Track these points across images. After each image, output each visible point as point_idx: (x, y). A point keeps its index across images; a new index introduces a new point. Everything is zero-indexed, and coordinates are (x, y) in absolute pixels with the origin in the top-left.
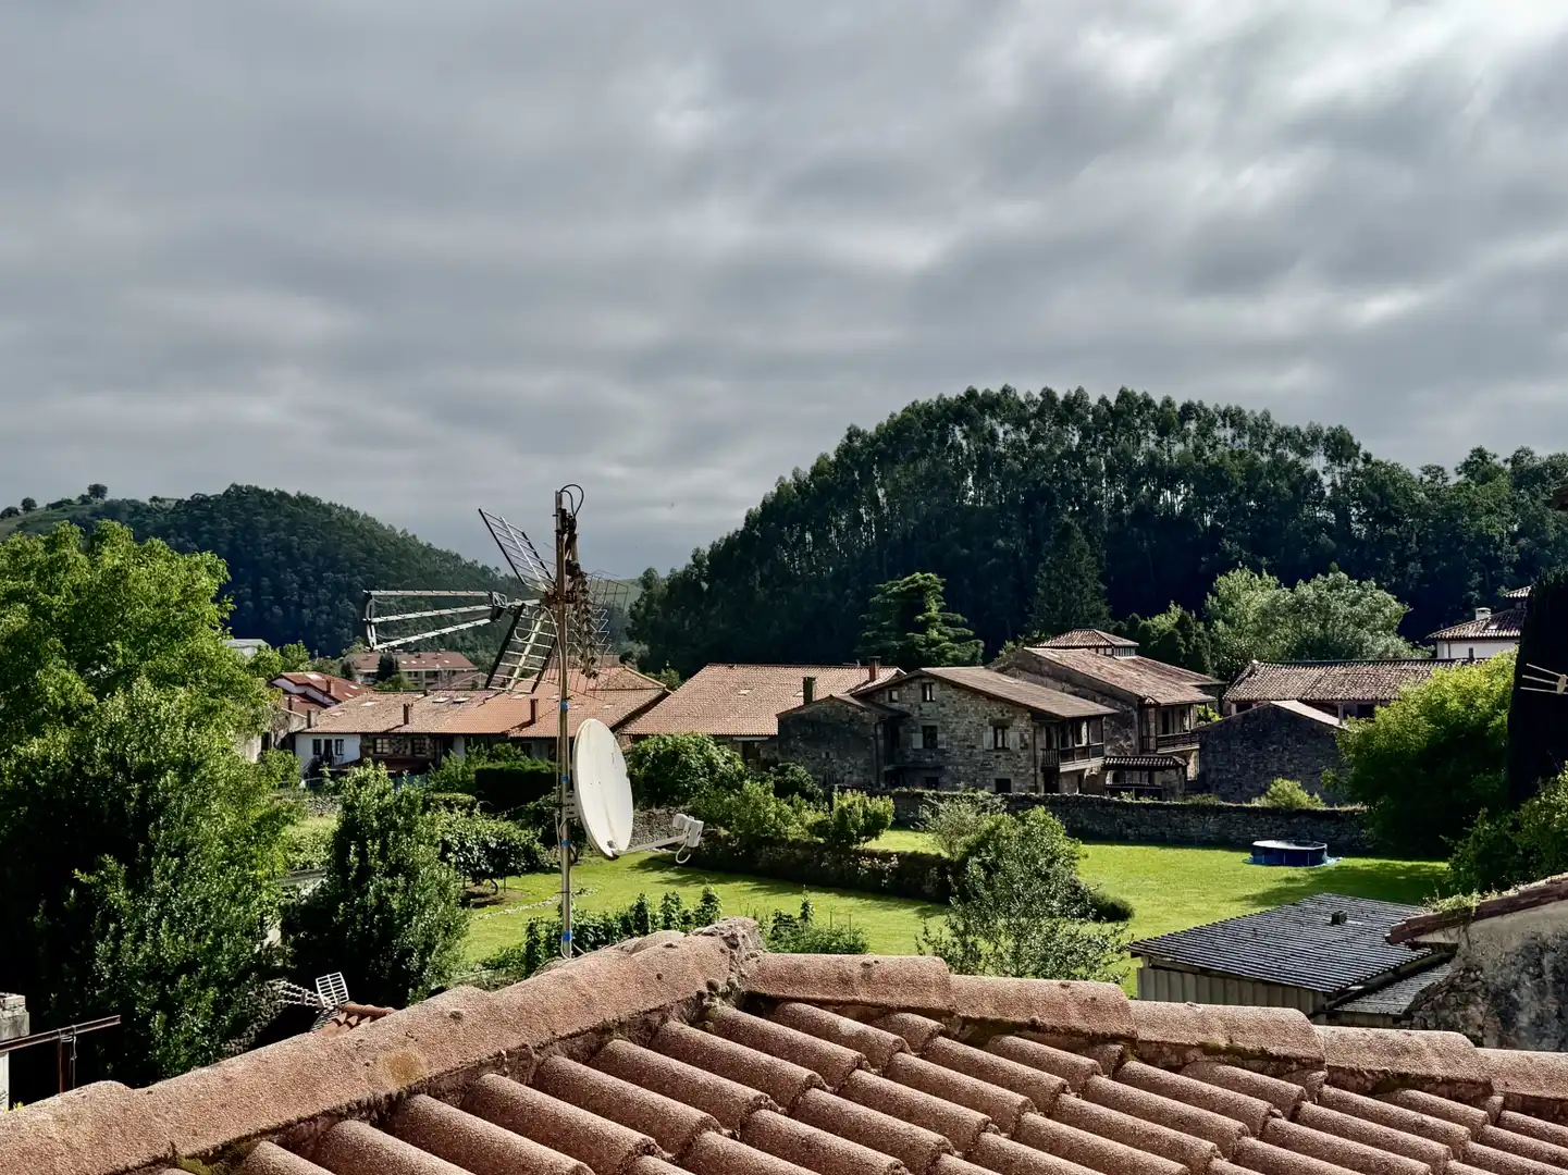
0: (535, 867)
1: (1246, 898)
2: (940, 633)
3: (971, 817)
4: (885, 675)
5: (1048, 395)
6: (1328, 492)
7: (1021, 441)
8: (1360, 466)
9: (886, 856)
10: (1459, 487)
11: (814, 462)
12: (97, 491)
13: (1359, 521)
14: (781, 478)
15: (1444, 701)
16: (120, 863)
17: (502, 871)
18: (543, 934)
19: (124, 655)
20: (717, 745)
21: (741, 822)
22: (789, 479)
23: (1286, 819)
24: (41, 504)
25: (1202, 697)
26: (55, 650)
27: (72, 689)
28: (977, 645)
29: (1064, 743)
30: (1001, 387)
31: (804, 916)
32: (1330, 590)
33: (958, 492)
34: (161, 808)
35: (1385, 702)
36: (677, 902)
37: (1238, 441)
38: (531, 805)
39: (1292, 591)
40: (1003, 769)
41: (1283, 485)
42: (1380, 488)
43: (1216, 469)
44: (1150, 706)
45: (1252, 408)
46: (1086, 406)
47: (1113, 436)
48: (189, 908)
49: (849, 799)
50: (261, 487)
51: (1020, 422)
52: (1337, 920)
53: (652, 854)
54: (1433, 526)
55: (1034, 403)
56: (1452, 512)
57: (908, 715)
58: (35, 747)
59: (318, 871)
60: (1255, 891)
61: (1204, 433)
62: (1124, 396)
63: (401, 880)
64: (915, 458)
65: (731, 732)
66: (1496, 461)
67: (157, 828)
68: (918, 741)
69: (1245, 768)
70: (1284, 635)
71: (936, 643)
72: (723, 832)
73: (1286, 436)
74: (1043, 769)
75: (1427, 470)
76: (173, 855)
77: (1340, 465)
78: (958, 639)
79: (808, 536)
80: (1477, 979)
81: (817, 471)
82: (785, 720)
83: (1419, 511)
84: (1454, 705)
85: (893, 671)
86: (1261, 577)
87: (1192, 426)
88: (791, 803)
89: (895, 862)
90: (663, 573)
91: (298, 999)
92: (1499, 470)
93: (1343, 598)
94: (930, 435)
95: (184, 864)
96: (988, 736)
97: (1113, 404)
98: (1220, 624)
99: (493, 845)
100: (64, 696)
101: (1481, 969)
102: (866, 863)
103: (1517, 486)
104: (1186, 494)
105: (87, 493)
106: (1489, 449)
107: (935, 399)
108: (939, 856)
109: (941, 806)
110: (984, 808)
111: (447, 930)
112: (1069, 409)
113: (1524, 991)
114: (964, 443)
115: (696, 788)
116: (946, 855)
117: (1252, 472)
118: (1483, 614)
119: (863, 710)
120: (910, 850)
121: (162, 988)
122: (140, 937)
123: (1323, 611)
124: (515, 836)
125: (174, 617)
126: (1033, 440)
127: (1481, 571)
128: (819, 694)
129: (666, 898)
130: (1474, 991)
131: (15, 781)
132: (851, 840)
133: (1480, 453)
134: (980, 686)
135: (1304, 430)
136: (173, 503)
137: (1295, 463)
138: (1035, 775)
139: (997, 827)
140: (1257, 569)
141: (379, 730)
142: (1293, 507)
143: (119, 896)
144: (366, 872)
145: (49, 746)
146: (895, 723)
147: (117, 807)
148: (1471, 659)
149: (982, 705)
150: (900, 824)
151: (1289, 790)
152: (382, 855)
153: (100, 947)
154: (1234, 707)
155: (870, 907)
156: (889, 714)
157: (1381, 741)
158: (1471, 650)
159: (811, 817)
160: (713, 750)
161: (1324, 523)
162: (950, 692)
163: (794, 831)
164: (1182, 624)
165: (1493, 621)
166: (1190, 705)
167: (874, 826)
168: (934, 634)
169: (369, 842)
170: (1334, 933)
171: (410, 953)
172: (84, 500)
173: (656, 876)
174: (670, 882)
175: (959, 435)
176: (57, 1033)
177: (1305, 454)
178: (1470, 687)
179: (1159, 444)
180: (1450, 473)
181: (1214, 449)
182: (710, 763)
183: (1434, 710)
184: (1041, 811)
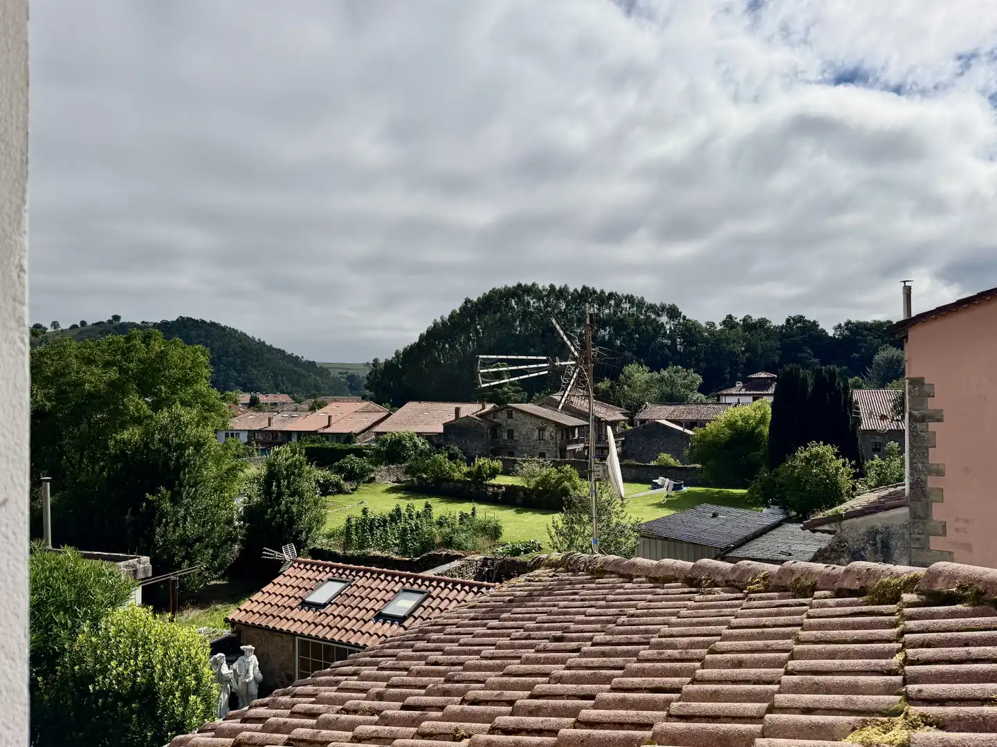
0: (341, 491)
1: (654, 504)
2: (508, 389)
3: (538, 469)
4: (489, 407)
5: (552, 287)
6: (668, 332)
7: (540, 306)
8: (681, 321)
9: (500, 487)
10: (721, 331)
11: (450, 313)
12: (116, 318)
13: (680, 345)
14: (435, 320)
15: (736, 421)
16: (168, 490)
17: (325, 493)
18: (353, 523)
19: (166, 392)
20: (418, 437)
21: (433, 471)
22: (439, 320)
23: (666, 470)
24: (89, 323)
25: (624, 418)
26: (133, 389)
27: (141, 408)
28: (524, 394)
29: (568, 437)
30: (532, 282)
31: (473, 514)
32: (675, 373)
33: (513, 327)
34: (186, 464)
35: (709, 421)
36: (413, 507)
37: (631, 310)
38: (336, 464)
39: (659, 373)
40: (542, 448)
41: (650, 328)
42: (689, 330)
43: (622, 320)
44: (603, 421)
45: (637, 295)
46: (568, 292)
47: (579, 305)
48: (198, 511)
49: (481, 461)
50: (193, 318)
51: (540, 298)
52: (715, 515)
53: (390, 486)
54: (711, 347)
55: (546, 290)
56: (719, 341)
57: (501, 424)
58: (126, 435)
59: (243, 494)
60: (656, 502)
61: (618, 305)
62: (584, 288)
63: (297, 499)
64: (495, 313)
65: (421, 431)
66: (736, 320)
67: (185, 474)
68: (505, 436)
69: (643, 448)
70: (655, 391)
71: (506, 393)
72: (425, 476)
73: (652, 308)
74: (559, 448)
75: (708, 323)
76: (192, 487)
77: (673, 320)
78: (517, 392)
79: (447, 346)
80: (845, 546)
81: (451, 317)
82: (446, 426)
83: (706, 340)
84: (740, 423)
85: (492, 405)
86: (642, 367)
87: (612, 302)
88: (455, 463)
89: (504, 489)
90: (382, 361)
91: (272, 556)
92: (738, 324)
93: (680, 377)
94: (501, 303)
95: (196, 490)
96: (536, 434)
97: (580, 292)
98: (626, 387)
99: (322, 482)
100: (138, 411)
101: (847, 542)
102: (491, 490)
103: (745, 331)
104: (609, 331)
105: (111, 319)
106: (734, 315)
107: (503, 287)
108: (523, 486)
109: (524, 465)
110: (543, 465)
111: (318, 521)
112: (561, 293)
113: (867, 552)
114: (516, 307)
115: (410, 456)
116: (526, 486)
117: (637, 323)
118: (739, 384)
119: (481, 422)
120: (510, 484)
121: (187, 549)
122: (177, 525)
123: (673, 383)
124: (332, 477)
125: (189, 374)
126: (546, 306)
127: (730, 367)
128: (463, 414)
129: (408, 506)
130: (843, 552)
131: (116, 451)
132: (483, 479)
133: (730, 317)
134: (533, 412)
135: (658, 305)
136: (152, 324)
137: (655, 319)
138: (556, 451)
139: (550, 474)
140: (641, 364)
141: (257, 428)
142: (654, 338)
143: (167, 505)
144: (280, 494)
145: (132, 434)
146: (495, 428)
147: (166, 464)
148: (739, 403)
149: (534, 420)
150: (506, 472)
151: (666, 458)
152: (288, 487)
153: (158, 530)
154: (638, 422)
155: (494, 508)
156: (492, 424)
157: (710, 438)
158: (739, 399)
159: (465, 469)
160: (416, 439)
161: (666, 345)
162: (520, 414)
163: (457, 475)
164: (611, 387)
165: (743, 387)
166: (618, 422)
167: (494, 473)
168: (506, 389)
169: (282, 481)
170: (714, 521)
171: (301, 532)
172: (110, 321)
173: (394, 495)
174: (401, 498)
175: (513, 302)
176: (169, 575)
177: (659, 315)
178: (746, 415)
179: (599, 310)
180: (717, 324)
181: (621, 312)
182: (415, 445)
183: (731, 425)
184: (568, 466)
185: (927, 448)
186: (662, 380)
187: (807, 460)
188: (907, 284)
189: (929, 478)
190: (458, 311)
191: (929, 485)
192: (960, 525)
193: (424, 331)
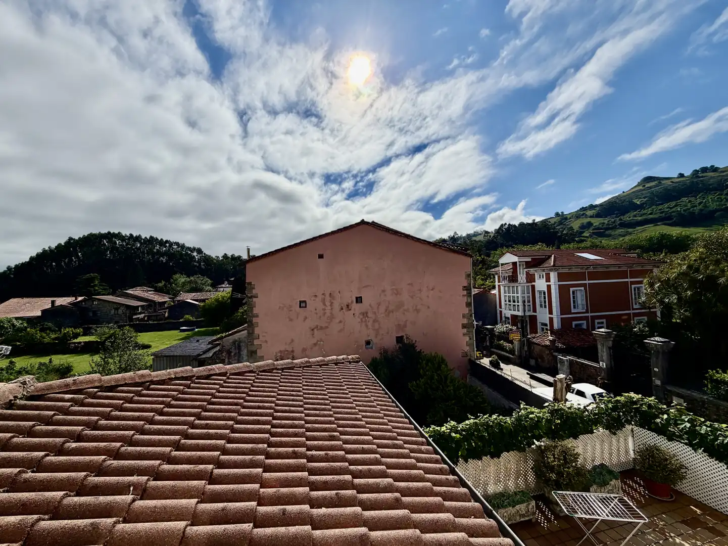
1: (178, 339)
2: (99, 288)
3: (107, 331)
4: (80, 298)
5: (131, 235)
6: (197, 260)
7: (123, 244)
8: (203, 255)
9: (80, 343)
10: (222, 260)
13: (203, 265)
20: (16, 320)
21: (26, 340)
23: (187, 323)
25: (169, 300)
28: (110, 290)
29: (134, 312)
31: (50, 362)
32: (197, 278)
33: (105, 255)
35: (208, 299)
37: (178, 249)
39: (189, 278)
40: (117, 319)
41: (188, 257)
42: (207, 260)
43: (173, 253)
44: (157, 302)
45: (181, 242)
46: (141, 238)
47: (148, 245)
49: (67, 330)
51: (123, 240)
52: (198, 341)
54: (217, 266)
55: (127, 236)
56: (221, 264)
57: (87, 308)
60: (180, 338)
61: (171, 246)
62: (151, 237)
64: (91, 246)
65: (22, 316)
66: (228, 256)
68: (91, 314)
69: (178, 313)
70: (188, 287)
71: (97, 290)
72: (18, 343)
73: (189, 248)
74: (128, 318)
77: (199, 255)
78: (104, 289)
79: (54, 264)
82: (44, 311)
83: (215, 264)
84: (220, 299)
85: (83, 297)
87: (168, 245)
88: (46, 333)
89: (83, 344)
93: (200, 280)
94: (96, 241)
96: (113, 311)
97: (148, 238)
98: (173, 285)
102: (73, 345)
103: (232, 260)
104: (166, 258)
108: (97, 341)
109: (98, 329)
110: (111, 328)
112: (137, 239)
114: (107, 244)
115: (7, 332)
116: (99, 341)
117: (181, 255)
118: (226, 283)
120: (88, 340)
123: (196, 283)
126: (127, 244)
128: (57, 304)
132: (68, 340)
133: (226, 254)
134: (110, 300)
135: (192, 247)
137: (190, 254)
138: (126, 319)
139: (115, 332)
140: (182, 274)
142: (189, 262)
146: (83, 310)
148: (224, 291)
149: (111, 304)
150: (85, 335)
151: (188, 317)
154: (176, 301)
156: (81, 308)
157: (207, 307)
158: (224, 289)
159: (53, 336)
160: (14, 321)
161: (196, 266)
162: (101, 302)
163: (47, 340)
164: (165, 285)
165: (228, 284)
166: (166, 302)
167: (76, 336)
168: (97, 288)
170: (197, 344)
175: (105, 242)
177: (193, 252)
178: (223, 296)
179: (160, 248)
180: (220, 257)
181: (172, 250)
182: (13, 325)
183: (217, 300)
184: (127, 327)
185: (253, 308)
186: (190, 282)
187: (242, 313)
188: (249, 247)
189: (254, 319)
190: (63, 244)
191: (254, 321)
192: (264, 334)
193: (34, 254)
